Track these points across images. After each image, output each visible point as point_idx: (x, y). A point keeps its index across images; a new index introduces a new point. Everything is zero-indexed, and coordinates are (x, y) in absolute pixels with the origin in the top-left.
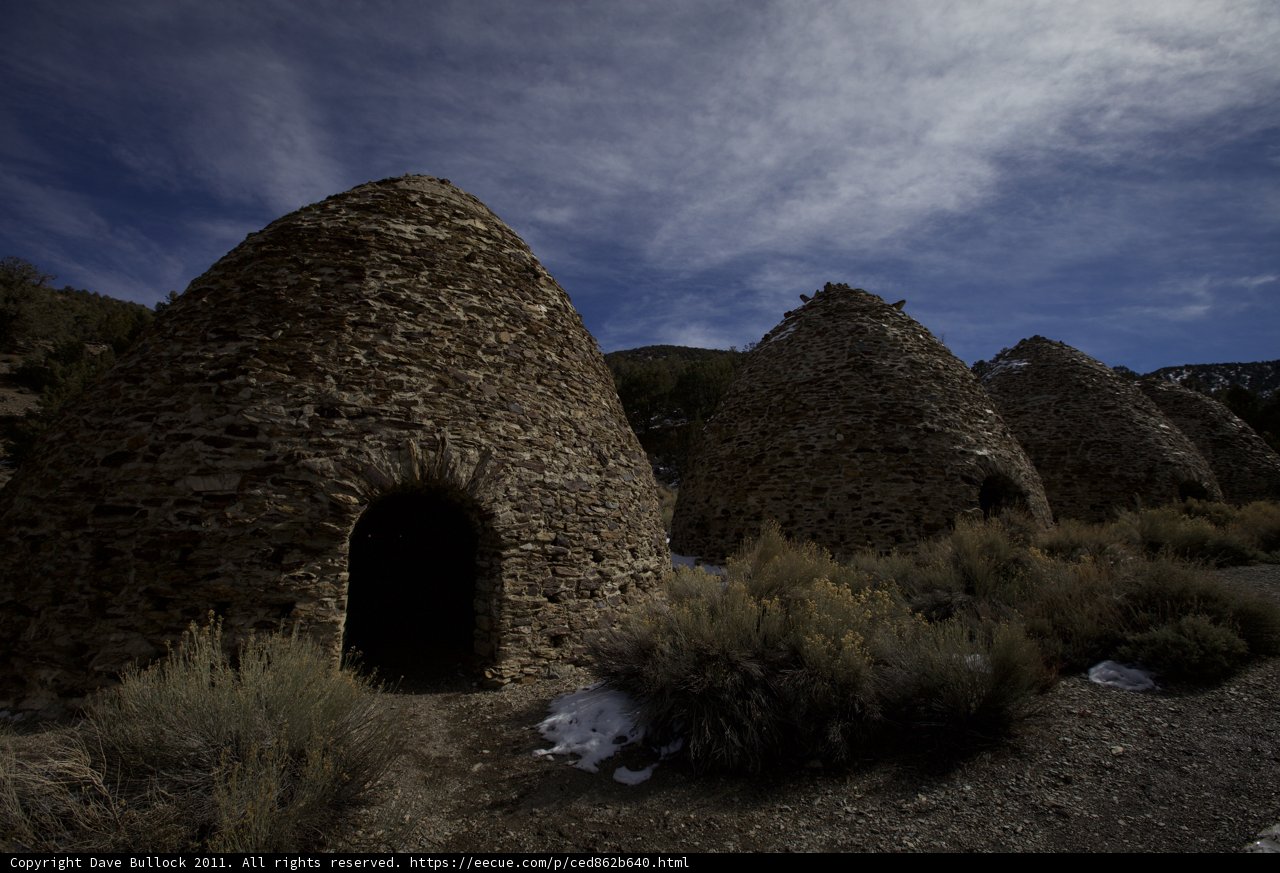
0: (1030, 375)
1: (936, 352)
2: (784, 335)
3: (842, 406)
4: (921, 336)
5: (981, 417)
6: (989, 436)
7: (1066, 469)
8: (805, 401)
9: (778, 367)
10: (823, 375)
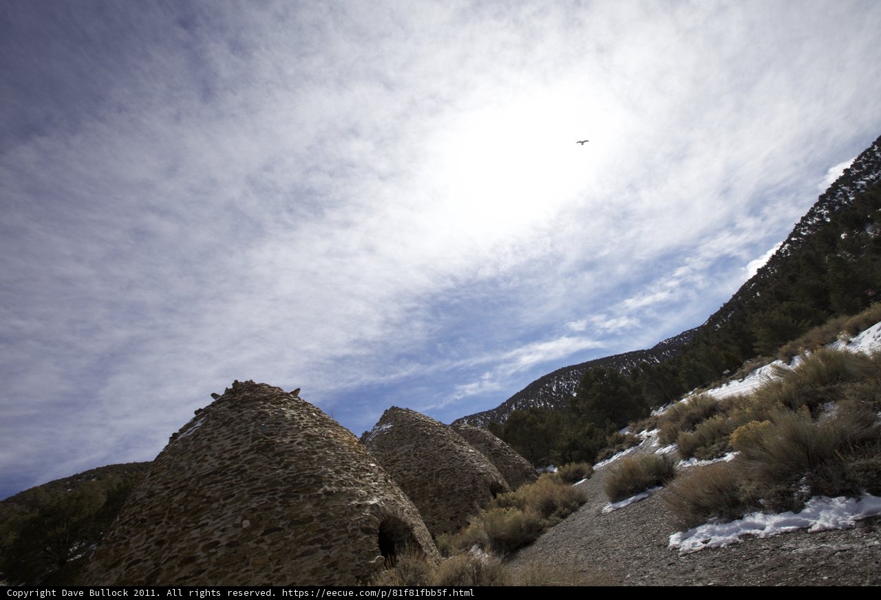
0: (394, 433)
1: (327, 425)
2: (192, 430)
3: (247, 489)
4: (314, 414)
5: (367, 471)
6: (376, 486)
7: (430, 495)
8: (209, 494)
9: (182, 464)
10: (228, 463)
